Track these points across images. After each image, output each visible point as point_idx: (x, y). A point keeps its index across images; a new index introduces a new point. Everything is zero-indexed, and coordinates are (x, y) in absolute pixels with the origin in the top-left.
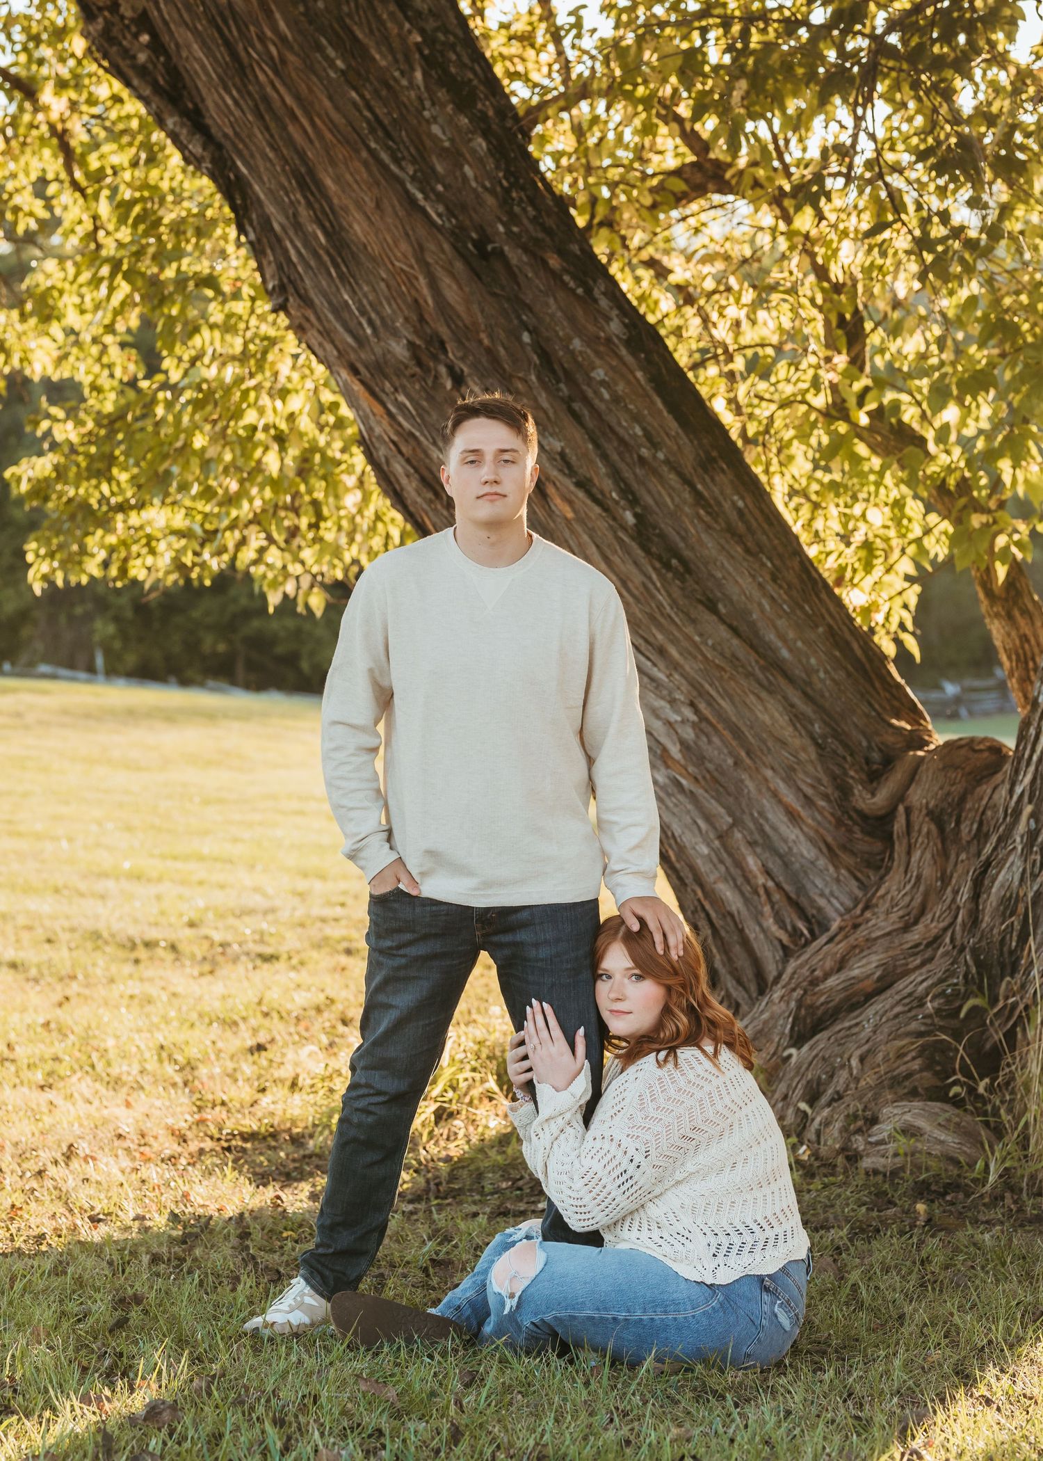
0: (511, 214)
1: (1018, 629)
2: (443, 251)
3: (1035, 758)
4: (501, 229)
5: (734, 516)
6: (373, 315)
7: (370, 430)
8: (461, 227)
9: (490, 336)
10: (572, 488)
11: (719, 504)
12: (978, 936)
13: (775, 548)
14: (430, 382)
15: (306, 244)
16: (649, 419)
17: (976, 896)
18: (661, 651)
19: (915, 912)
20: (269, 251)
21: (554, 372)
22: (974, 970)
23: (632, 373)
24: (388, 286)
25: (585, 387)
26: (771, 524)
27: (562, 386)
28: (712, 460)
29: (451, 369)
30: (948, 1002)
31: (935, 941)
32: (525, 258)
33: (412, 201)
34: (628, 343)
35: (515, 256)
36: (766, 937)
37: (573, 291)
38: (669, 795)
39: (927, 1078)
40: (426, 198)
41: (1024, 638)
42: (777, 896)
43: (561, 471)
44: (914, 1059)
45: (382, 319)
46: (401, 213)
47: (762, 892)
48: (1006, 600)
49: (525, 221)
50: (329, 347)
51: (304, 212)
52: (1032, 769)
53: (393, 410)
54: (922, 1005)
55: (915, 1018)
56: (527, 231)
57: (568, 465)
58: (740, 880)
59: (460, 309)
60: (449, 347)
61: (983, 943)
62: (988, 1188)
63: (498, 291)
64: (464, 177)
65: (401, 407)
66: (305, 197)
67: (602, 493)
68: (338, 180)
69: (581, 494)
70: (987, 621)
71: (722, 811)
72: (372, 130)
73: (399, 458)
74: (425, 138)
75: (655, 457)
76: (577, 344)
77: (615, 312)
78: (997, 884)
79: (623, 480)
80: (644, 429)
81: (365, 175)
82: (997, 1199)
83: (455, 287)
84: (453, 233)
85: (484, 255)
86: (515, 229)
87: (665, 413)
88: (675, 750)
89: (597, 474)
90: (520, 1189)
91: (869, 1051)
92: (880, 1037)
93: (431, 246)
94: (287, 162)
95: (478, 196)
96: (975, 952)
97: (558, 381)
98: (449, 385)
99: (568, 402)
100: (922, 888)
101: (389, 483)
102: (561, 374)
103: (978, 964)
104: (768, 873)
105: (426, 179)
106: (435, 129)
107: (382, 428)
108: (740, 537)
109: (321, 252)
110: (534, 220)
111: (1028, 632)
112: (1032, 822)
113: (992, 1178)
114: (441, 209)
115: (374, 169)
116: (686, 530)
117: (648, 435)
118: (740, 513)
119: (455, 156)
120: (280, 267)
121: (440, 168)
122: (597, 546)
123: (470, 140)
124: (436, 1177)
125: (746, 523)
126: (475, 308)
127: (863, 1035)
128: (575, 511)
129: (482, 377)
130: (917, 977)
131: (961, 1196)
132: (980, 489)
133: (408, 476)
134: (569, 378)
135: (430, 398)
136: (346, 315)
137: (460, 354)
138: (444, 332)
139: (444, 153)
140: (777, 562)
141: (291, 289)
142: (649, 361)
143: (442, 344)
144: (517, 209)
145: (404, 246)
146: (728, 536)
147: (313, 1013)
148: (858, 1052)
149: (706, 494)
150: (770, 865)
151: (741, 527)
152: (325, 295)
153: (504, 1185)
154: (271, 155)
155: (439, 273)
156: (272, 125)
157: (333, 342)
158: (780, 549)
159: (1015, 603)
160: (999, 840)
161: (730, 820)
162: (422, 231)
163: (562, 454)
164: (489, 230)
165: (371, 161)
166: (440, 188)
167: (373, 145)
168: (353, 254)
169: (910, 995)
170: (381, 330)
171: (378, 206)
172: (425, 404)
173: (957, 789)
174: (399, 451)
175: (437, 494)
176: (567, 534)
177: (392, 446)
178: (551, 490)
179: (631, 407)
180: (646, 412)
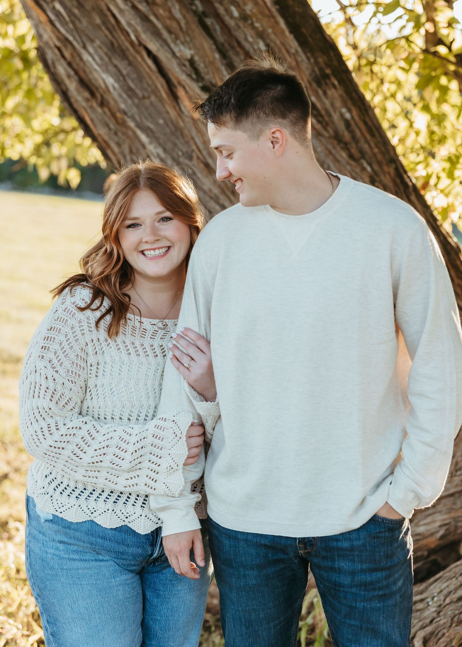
5: (341, 126)
7: (42, 40)
10: (198, 91)
11: (329, 115)
13: (375, 155)
16: (273, 37)
25: (217, 5)
26: (373, 135)
28: (326, 77)
43: (189, 76)
53: (53, 17)
57: (196, 70)
65: (58, 14)
73: (62, 61)
80: (267, 45)
87: (287, 33)
91: (432, 633)
92: (443, 620)
99: (200, 17)
107: (48, 35)
108: (346, 144)
118: (347, 124)
125: (352, 132)
127: (427, 613)
133: (69, 76)
140: (376, 167)
146: (335, 142)
148: (421, 635)
149: (318, 105)
151: (347, 136)
158: (380, 157)
163: (192, 62)
172: (76, 11)
174: (63, 56)
175: (92, 94)
176: (194, 132)
177: (56, 51)
178: (181, 93)
179: (257, 25)
180: (270, 31)
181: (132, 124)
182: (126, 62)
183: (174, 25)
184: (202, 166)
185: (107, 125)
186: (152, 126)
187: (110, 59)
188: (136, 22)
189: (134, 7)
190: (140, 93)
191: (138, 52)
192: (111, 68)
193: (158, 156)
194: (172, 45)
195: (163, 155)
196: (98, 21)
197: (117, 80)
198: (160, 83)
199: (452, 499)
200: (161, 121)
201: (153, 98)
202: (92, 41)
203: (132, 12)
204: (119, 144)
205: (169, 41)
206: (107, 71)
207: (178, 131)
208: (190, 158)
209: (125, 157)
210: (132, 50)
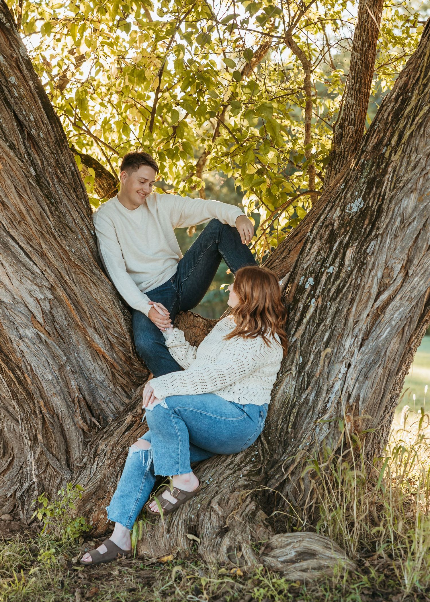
10: (8, 149)
18: (43, 255)
23: (26, 81)
30: (255, 466)
36: (76, 428)
38: (34, 344)
39: (263, 515)
42: (83, 404)
47: (76, 401)
54: (240, 468)
55: (239, 477)
58: (67, 394)
67: (21, 154)
71: (62, 353)
75: (39, 135)
88: (39, 317)
89: (19, 141)
104: (80, 389)
117: (35, 121)
122: (15, 187)
150: (82, 385)
161: (65, 358)
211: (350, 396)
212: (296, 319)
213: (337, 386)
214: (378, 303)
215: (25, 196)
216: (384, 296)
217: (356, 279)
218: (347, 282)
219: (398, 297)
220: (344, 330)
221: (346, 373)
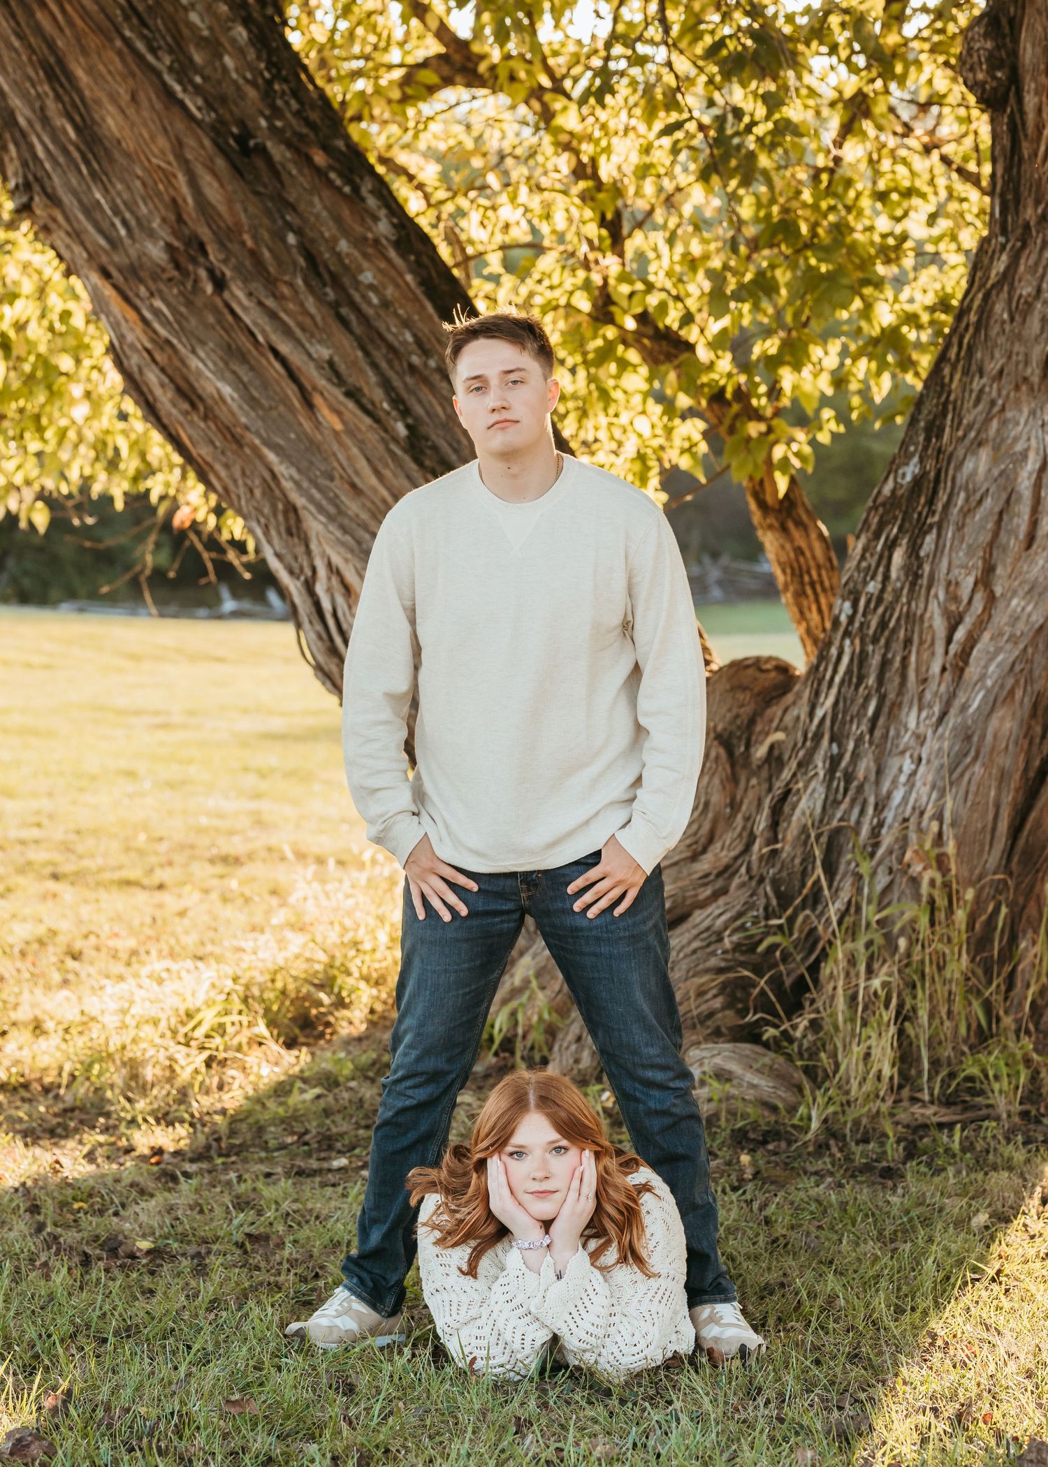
0: (273, 107)
1: (792, 541)
2: (202, 146)
3: (837, 679)
4: (263, 123)
6: (128, 215)
7: (121, 337)
8: (221, 121)
9: (254, 237)
10: (342, 398)
12: (778, 866)
14: (189, 285)
15: (55, 139)
16: (420, 325)
17: (774, 825)
19: (703, 840)
20: (12, 147)
21: (318, 274)
22: (774, 902)
23: (401, 275)
24: (144, 184)
25: (352, 292)
27: (328, 290)
29: (211, 272)
31: (727, 871)
32: (288, 155)
33: (169, 94)
34: (397, 245)
35: (278, 152)
37: (339, 190)
39: (728, 1018)
40: (185, 90)
41: (799, 551)
43: (329, 380)
44: (715, 996)
45: (138, 219)
46: (158, 106)
48: (780, 511)
49: (288, 115)
50: (77, 249)
51: (52, 106)
52: (834, 691)
53: (148, 315)
54: (720, 940)
55: (713, 954)
56: (291, 126)
57: (337, 374)
59: (222, 209)
60: (210, 249)
61: (784, 874)
62: (810, 1136)
63: (261, 189)
64: (225, 70)
65: (157, 313)
66: (54, 90)
67: (373, 403)
68: (90, 71)
69: (351, 405)
70: (760, 533)
72: (127, 18)
73: (153, 367)
74: (182, 26)
75: (426, 365)
76: (343, 246)
77: (383, 213)
78: (798, 812)
79: (393, 389)
80: (415, 336)
81: (119, 65)
82: (821, 1148)
83: (216, 184)
84: (213, 128)
85: (245, 151)
86: (279, 124)
89: (367, 383)
90: (306, 1144)
93: (190, 142)
94: (34, 51)
95: (238, 88)
96: (775, 883)
97: (325, 285)
98: (209, 289)
99: (335, 306)
100: (710, 815)
101: (141, 393)
102: (326, 277)
103: (779, 895)
105: (183, 70)
106: (194, 17)
107: (135, 335)
109: (71, 148)
110: (298, 114)
111: (803, 545)
112: (835, 746)
113: (815, 1125)
114: (200, 102)
115: (130, 59)
116: (459, 442)
117: (418, 342)
119: (214, 47)
120: (25, 164)
121: (198, 58)
122: (368, 460)
123: (230, 29)
124: (215, 1132)
126: (238, 207)
128: (343, 422)
129: (245, 281)
130: (713, 909)
131: (783, 1145)
132: (759, 397)
133: (162, 385)
134: (336, 282)
135: (189, 303)
136: (98, 216)
137: (222, 256)
138: (205, 233)
139: (203, 42)
141: (36, 188)
142: (419, 263)
143: (202, 248)
144: (279, 102)
145: (162, 142)
147: (35, 946)
152: (75, 193)
153: (289, 1140)
154: (17, 43)
155: (200, 170)
156: (19, 12)
157: (82, 244)
159: (789, 514)
160: (800, 765)
162: (180, 126)
163: (331, 363)
164: (250, 125)
165: (125, 50)
166: (198, 79)
167: (128, 33)
168: (105, 149)
169: (708, 929)
170: (136, 231)
171: (134, 98)
172: (183, 309)
173: (746, 711)
174: (154, 360)
175: (193, 405)
176: (336, 447)
177: (145, 354)
178: (318, 400)
179: (401, 312)
180: (416, 317)
181: (257, 442)
182: (246, 367)
183: (308, 321)
184: (347, 487)
185: (212, 443)
186: (282, 442)
187: (226, 364)
188: (263, 321)
189: (260, 303)
190: (264, 402)
191: (263, 355)
192: (228, 375)
193: (292, 478)
194: (307, 345)
195: (296, 476)
196: (211, 319)
197: (236, 389)
198: (291, 391)
199: (676, 868)
200: (293, 436)
201: (282, 408)
202: (203, 343)
203: (258, 309)
204: (227, 466)
205: (304, 340)
206: (223, 379)
207: (314, 447)
208: (332, 479)
209: (235, 481)
210: (254, 352)
211: (922, 813)
212: (828, 676)
213: (898, 796)
214: (953, 648)
215: (387, 473)
216: (960, 634)
217: (909, 603)
218: (894, 610)
219: (986, 636)
220: (900, 693)
221: (914, 773)
